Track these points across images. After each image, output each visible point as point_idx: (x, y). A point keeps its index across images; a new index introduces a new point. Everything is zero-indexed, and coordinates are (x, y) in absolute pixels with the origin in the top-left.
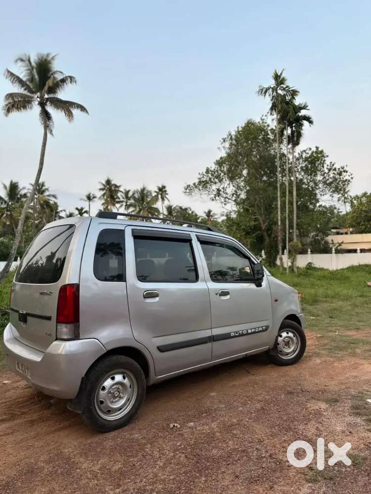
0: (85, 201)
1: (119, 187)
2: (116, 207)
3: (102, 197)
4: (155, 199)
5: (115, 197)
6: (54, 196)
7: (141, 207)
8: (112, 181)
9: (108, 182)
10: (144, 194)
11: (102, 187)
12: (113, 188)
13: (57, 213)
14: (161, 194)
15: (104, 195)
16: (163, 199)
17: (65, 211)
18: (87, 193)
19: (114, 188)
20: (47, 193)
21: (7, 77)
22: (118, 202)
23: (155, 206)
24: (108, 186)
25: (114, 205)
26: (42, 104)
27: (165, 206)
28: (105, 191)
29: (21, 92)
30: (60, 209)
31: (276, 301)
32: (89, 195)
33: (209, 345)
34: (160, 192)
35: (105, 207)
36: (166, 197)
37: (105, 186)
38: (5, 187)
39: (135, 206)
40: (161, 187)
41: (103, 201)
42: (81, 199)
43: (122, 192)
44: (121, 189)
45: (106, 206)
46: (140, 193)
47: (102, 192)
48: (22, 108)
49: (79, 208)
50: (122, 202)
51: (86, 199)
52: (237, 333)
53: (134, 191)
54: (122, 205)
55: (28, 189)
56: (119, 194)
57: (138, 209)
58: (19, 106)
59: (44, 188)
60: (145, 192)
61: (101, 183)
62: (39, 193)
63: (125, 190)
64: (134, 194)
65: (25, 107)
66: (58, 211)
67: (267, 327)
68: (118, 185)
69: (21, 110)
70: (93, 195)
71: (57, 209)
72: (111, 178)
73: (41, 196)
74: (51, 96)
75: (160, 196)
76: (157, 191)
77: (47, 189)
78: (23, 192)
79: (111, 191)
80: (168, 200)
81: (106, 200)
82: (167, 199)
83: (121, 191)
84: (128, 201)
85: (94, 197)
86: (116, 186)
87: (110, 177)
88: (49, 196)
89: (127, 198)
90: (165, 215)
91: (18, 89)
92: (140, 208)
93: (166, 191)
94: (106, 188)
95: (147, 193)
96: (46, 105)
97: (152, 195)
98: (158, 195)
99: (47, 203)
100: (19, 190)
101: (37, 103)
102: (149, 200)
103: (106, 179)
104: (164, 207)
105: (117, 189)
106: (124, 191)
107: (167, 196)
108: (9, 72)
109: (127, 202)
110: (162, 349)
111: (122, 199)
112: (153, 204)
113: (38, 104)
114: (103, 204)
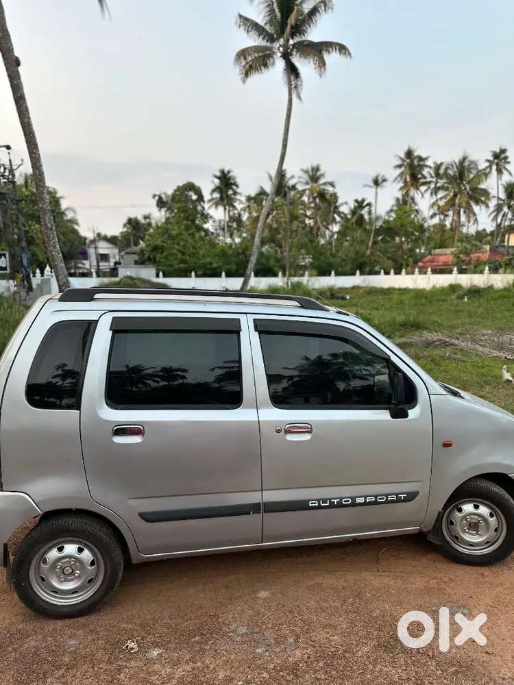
0: (370, 186)
1: (426, 159)
2: (421, 192)
3: (399, 179)
4: (485, 174)
5: (419, 176)
6: (332, 184)
7: (456, 190)
8: (414, 151)
9: (409, 154)
10: (463, 167)
11: (400, 162)
12: (416, 162)
13: (336, 207)
14: (497, 164)
15: (401, 175)
16: (499, 172)
17: (346, 203)
18: (373, 175)
19: (418, 161)
20: (322, 181)
21: (240, 26)
22: (424, 184)
23: (482, 186)
24: (408, 161)
25: (417, 189)
26: (286, 56)
27: (502, 185)
28: (403, 169)
29: (258, 44)
30: (340, 201)
31: (447, 445)
32: (377, 177)
33: (255, 519)
34: (496, 161)
35: (404, 193)
36: (506, 169)
37: (403, 160)
38: (271, 178)
39: (447, 189)
40: (498, 151)
41: (401, 184)
42: (366, 186)
43: (430, 167)
44: (430, 163)
45: (405, 191)
46: (457, 167)
47: (399, 171)
48: (262, 68)
49: (360, 199)
50: (430, 183)
51: (371, 184)
52: (325, 501)
53: (448, 164)
54: (429, 188)
55: (300, 177)
56: (425, 172)
57: (452, 194)
58: (258, 65)
59: (319, 173)
60: (466, 164)
61: (398, 156)
62: (312, 182)
63: (435, 163)
64: (447, 169)
65: (266, 65)
66: (337, 204)
67: (411, 496)
68: (424, 156)
69: (261, 70)
70: (383, 176)
71: (336, 201)
72: (413, 147)
73: (315, 185)
74: (297, 39)
75: (494, 167)
76: (491, 159)
77: (322, 175)
78: (291, 183)
79: (413, 168)
80: (510, 174)
81: (405, 182)
82: (508, 171)
83: (427, 166)
84: (439, 181)
85: (384, 180)
86: (421, 159)
87: (411, 146)
88: (325, 184)
89: (438, 175)
90: (501, 199)
91: (255, 41)
92: (454, 192)
93: (506, 158)
94: (405, 163)
95: (469, 165)
96: (291, 55)
97: (477, 168)
98: (490, 167)
99: (322, 195)
100: (286, 180)
101: (279, 55)
102: (472, 176)
103: (406, 149)
104: (500, 187)
105: (422, 163)
106: (432, 165)
107: (507, 166)
108: (241, 16)
109: (436, 183)
110: (148, 517)
111: (429, 179)
112: (479, 183)
113: (281, 56)
114: (401, 189)
